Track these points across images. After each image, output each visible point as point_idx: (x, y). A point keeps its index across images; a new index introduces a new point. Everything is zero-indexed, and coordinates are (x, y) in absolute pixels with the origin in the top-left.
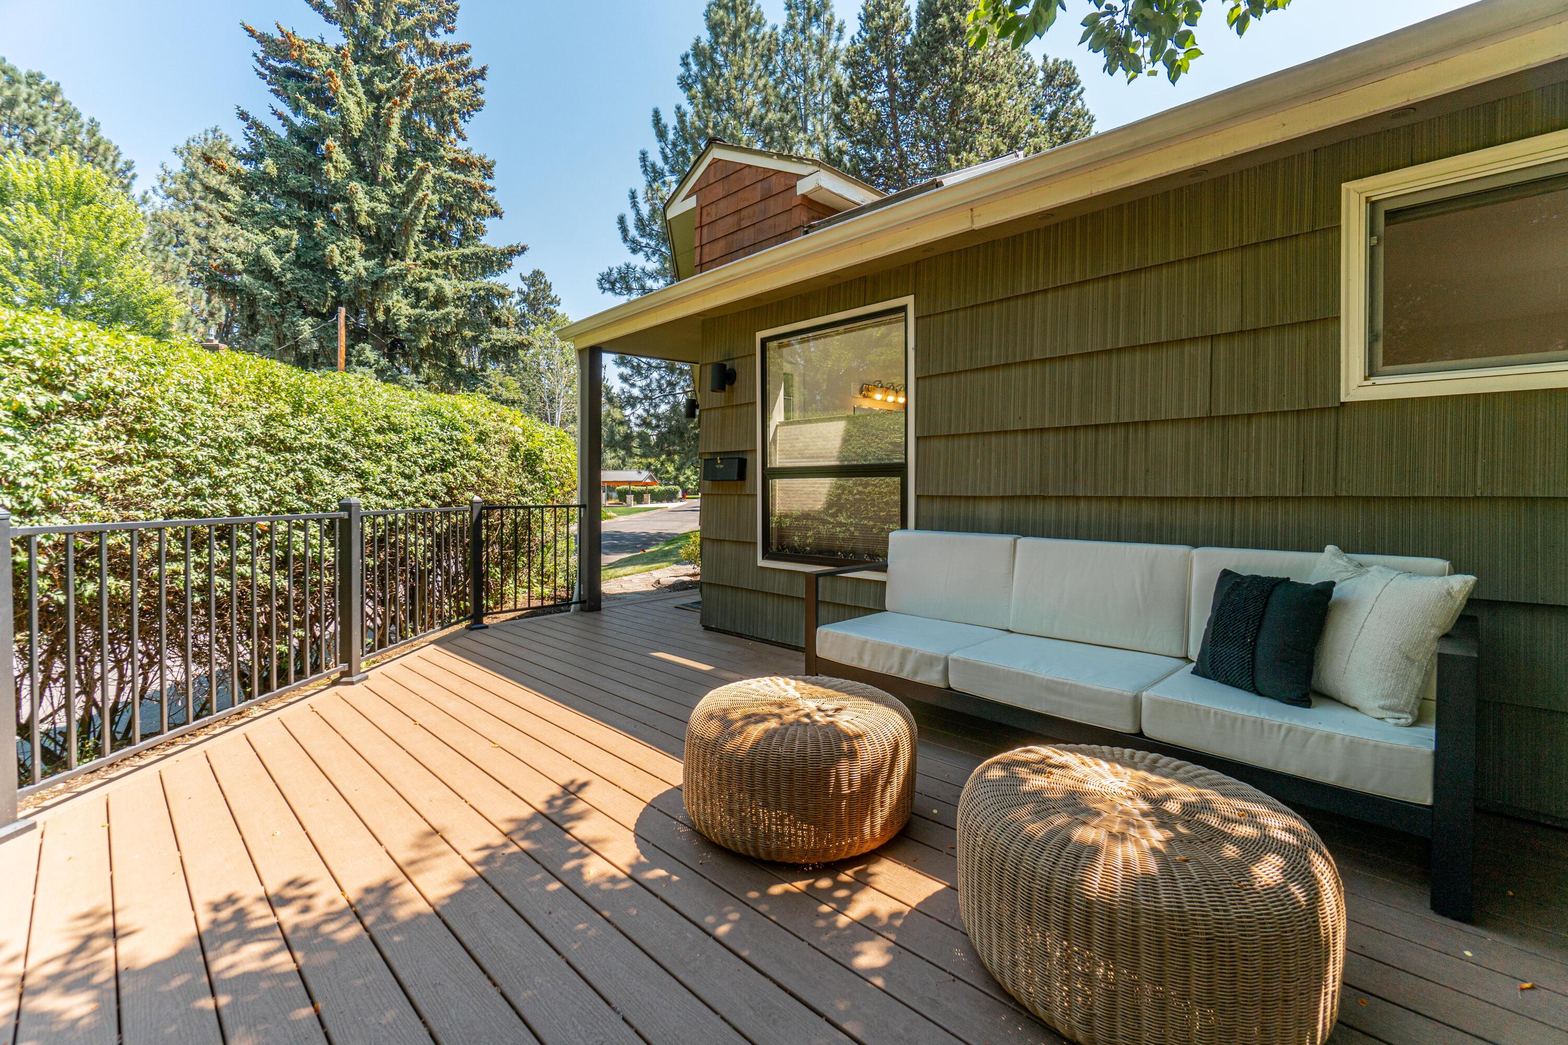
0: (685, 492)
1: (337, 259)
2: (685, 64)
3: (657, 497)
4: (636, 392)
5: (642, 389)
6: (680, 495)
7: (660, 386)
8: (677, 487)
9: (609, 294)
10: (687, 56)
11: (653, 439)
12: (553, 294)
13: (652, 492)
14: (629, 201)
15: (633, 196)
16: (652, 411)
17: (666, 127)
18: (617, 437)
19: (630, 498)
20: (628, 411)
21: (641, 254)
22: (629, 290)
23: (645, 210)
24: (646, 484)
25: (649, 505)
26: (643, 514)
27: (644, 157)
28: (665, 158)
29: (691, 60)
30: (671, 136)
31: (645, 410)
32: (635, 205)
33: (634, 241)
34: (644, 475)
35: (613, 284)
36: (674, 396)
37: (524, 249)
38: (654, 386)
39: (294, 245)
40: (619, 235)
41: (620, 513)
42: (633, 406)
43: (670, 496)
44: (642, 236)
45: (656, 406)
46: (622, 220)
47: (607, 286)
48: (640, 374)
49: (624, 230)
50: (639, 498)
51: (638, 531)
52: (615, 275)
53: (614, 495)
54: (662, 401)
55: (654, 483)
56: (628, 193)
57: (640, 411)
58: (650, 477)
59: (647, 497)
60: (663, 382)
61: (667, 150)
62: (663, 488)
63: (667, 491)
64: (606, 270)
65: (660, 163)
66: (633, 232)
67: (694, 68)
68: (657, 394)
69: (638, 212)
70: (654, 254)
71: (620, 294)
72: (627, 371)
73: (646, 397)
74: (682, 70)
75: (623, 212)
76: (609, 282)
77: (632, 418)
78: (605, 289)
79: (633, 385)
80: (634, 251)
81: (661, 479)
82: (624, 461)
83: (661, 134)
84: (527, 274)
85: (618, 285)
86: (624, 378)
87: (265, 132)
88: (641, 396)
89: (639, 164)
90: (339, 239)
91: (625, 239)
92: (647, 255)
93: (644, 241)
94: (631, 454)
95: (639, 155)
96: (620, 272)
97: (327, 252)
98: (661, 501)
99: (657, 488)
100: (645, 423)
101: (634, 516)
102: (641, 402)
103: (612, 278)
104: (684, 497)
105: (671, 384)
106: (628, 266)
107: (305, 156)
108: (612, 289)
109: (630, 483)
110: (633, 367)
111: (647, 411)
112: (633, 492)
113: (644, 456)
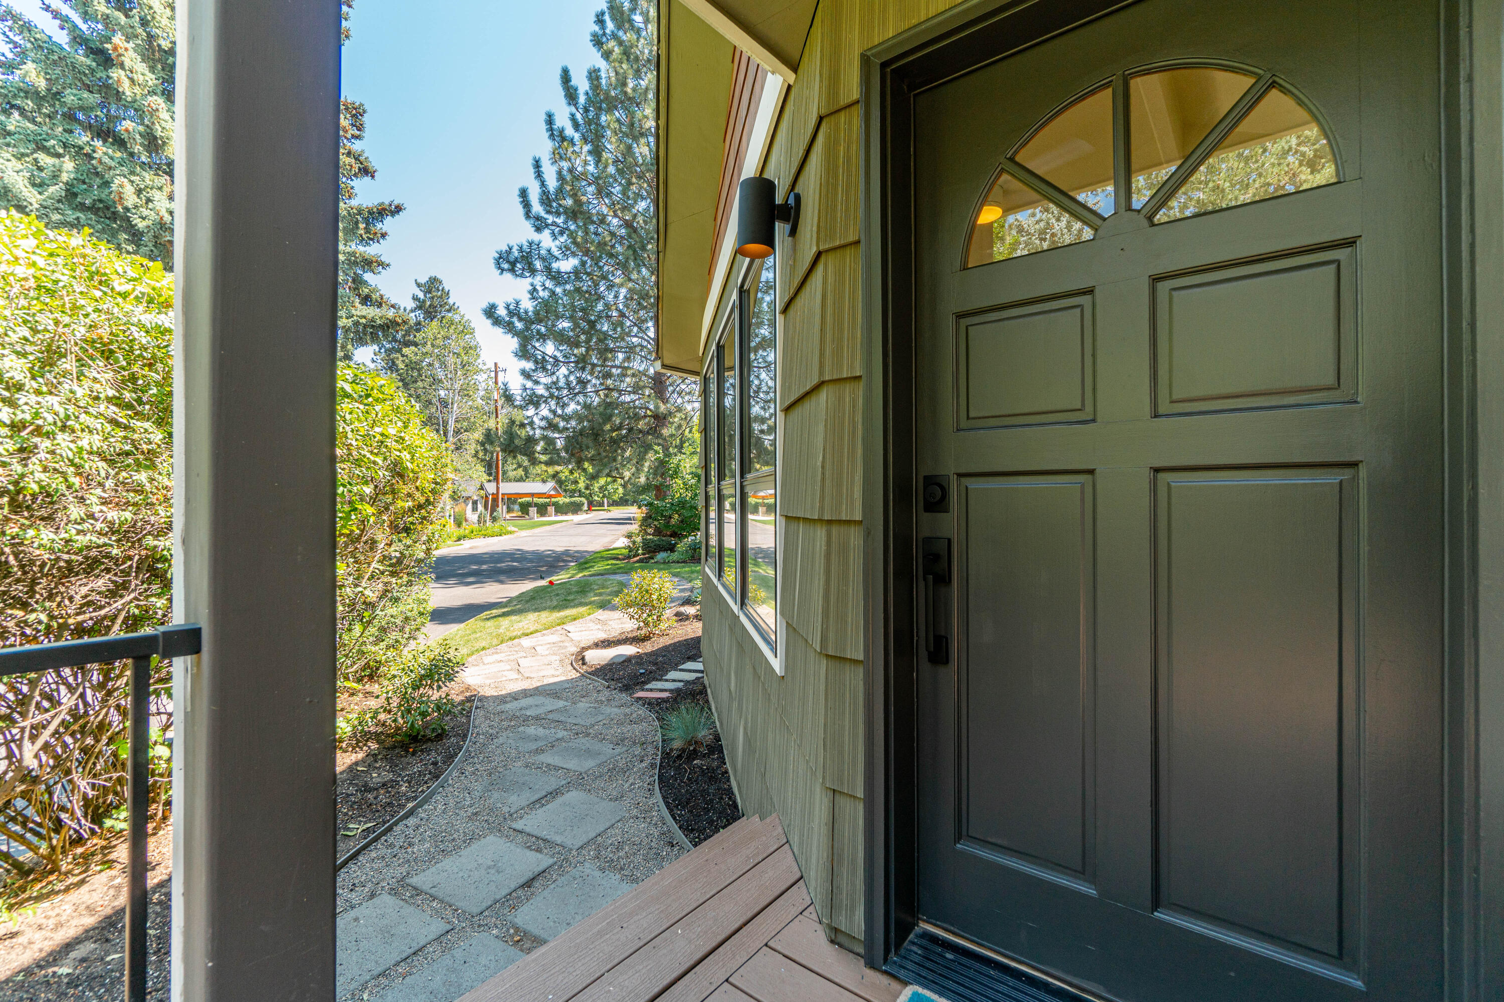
0: (591, 504)
1: (131, 199)
2: (600, 21)
3: (560, 509)
4: (541, 390)
5: (548, 388)
6: (585, 507)
7: (568, 383)
8: (583, 499)
9: (508, 276)
10: (603, 13)
11: (560, 444)
12: (451, 301)
13: (556, 505)
14: (532, 170)
15: (537, 165)
16: (559, 412)
17: (576, 90)
18: (517, 442)
19: (533, 510)
20: (531, 412)
21: (547, 232)
22: (533, 271)
23: (552, 184)
24: (550, 497)
25: (553, 518)
26: (548, 528)
27: (550, 120)
28: (576, 126)
29: (607, 18)
30: (582, 99)
31: (550, 410)
32: (539, 175)
33: (538, 218)
34: (548, 487)
35: (513, 264)
36: (585, 395)
37: (399, 209)
38: (562, 383)
39: (65, 177)
40: (520, 210)
41: (522, 528)
42: (537, 405)
43: (575, 508)
44: (548, 212)
45: (564, 406)
46: (523, 193)
47: (506, 266)
48: (544, 369)
49: (526, 205)
50: (542, 510)
51: (542, 548)
52: (516, 253)
53: (516, 507)
54: (571, 399)
55: (560, 495)
56: (531, 162)
57: (545, 411)
58: (555, 488)
59: (551, 509)
60: (572, 378)
61: (579, 116)
62: (567, 500)
63: (572, 503)
64: (505, 248)
65: (570, 131)
66: (537, 208)
67: (610, 26)
68: (565, 392)
69: (543, 184)
70: (562, 233)
71: (522, 276)
72: (529, 365)
73: (552, 396)
74: (596, 28)
75: (525, 185)
76: (508, 262)
77: (536, 419)
78: (503, 270)
79: (537, 382)
80: (538, 229)
81: (565, 491)
82: (526, 470)
83: (571, 96)
84: (423, 280)
85: (518, 265)
86: (526, 374)
87: (27, 27)
88: (546, 394)
89: (544, 127)
90: (132, 173)
91: (528, 215)
92: (553, 234)
93: (550, 219)
94: (534, 462)
95: (544, 117)
96: (521, 249)
97: (114, 187)
98: (566, 513)
99: (562, 500)
100: (552, 426)
101: (537, 531)
102: (545, 402)
103: (512, 258)
104: (590, 509)
105: (583, 383)
106: (531, 244)
107: (93, 71)
108: (512, 270)
109: (532, 495)
110: (536, 362)
111: (554, 412)
112: (536, 505)
113: (548, 463)
